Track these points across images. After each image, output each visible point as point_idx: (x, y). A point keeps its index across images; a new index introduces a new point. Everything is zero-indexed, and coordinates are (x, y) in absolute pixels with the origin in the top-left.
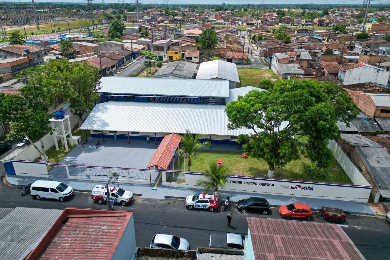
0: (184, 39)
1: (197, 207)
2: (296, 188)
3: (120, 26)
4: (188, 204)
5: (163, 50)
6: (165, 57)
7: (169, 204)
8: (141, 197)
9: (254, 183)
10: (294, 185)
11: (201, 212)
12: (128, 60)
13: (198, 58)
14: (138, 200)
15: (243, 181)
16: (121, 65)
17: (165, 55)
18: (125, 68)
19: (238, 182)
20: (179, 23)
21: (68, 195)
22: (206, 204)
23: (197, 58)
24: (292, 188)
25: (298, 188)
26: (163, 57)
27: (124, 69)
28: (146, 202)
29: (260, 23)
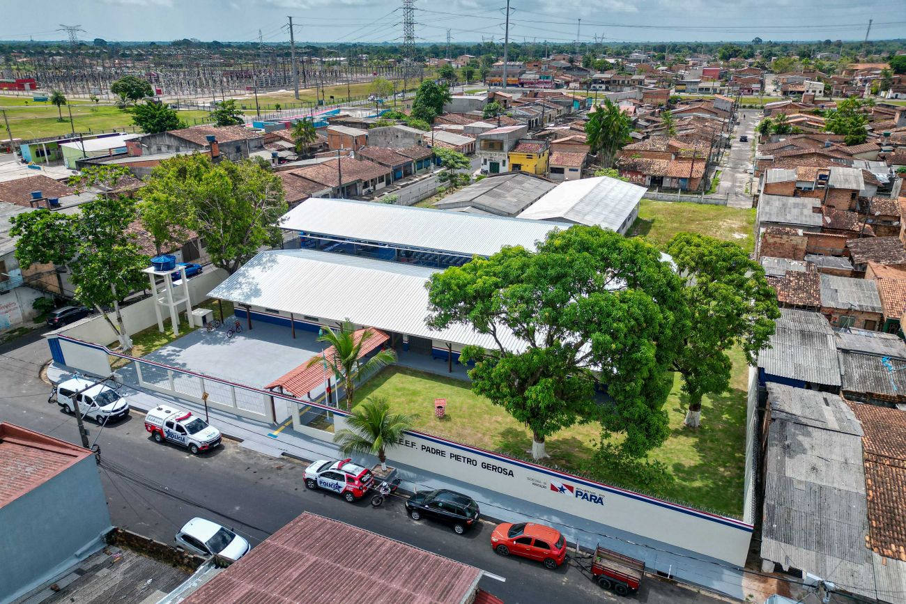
0: (574, 126)
1: (322, 486)
2: (562, 490)
3: (438, 93)
4: (306, 476)
5: (501, 149)
6: (504, 165)
7: (279, 468)
8: (240, 444)
9: (469, 461)
10: (558, 483)
11: (328, 498)
12: (424, 169)
13: (580, 171)
14: (230, 449)
15: (448, 450)
17: (504, 161)
19: (437, 452)
20: (604, 87)
21: (113, 414)
22: (341, 483)
23: (577, 170)
24: (553, 488)
25: (567, 492)
26: (501, 164)
27: (403, 187)
28: (241, 457)
29: (820, 92)
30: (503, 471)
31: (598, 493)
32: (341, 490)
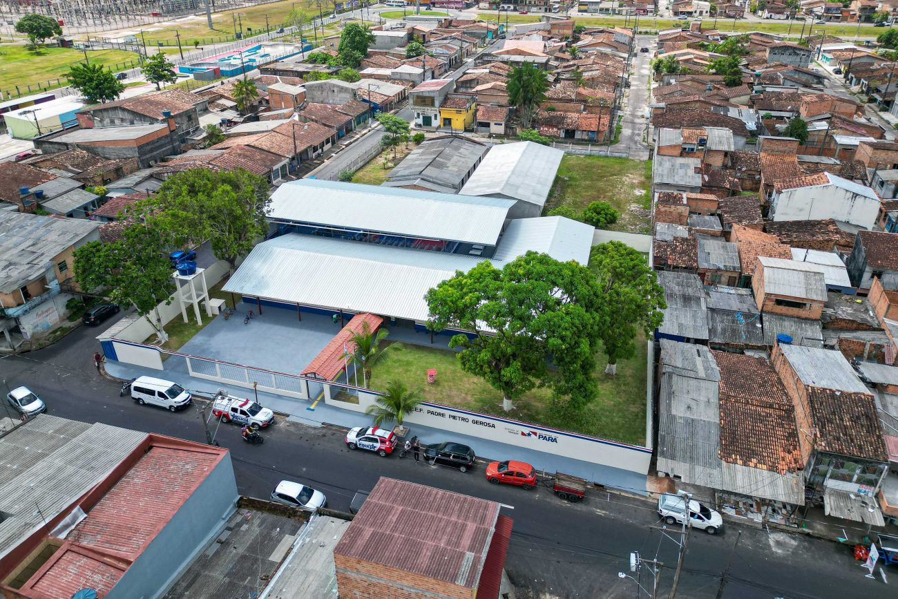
0: (493, 70)
1: (361, 447)
2: (529, 435)
3: (363, 36)
4: (348, 441)
5: (433, 104)
6: (436, 118)
7: (324, 436)
8: (287, 419)
9: (463, 419)
10: (526, 430)
11: (367, 455)
12: (362, 124)
14: (282, 425)
15: (447, 413)
16: (343, 136)
17: (436, 116)
18: (351, 143)
19: (439, 414)
21: (182, 404)
22: (375, 444)
23: (501, 124)
24: (523, 434)
25: (533, 436)
26: (433, 118)
27: (347, 146)
28: (292, 429)
29: (707, 12)
30: (488, 425)
31: (553, 435)
32: (376, 449)
